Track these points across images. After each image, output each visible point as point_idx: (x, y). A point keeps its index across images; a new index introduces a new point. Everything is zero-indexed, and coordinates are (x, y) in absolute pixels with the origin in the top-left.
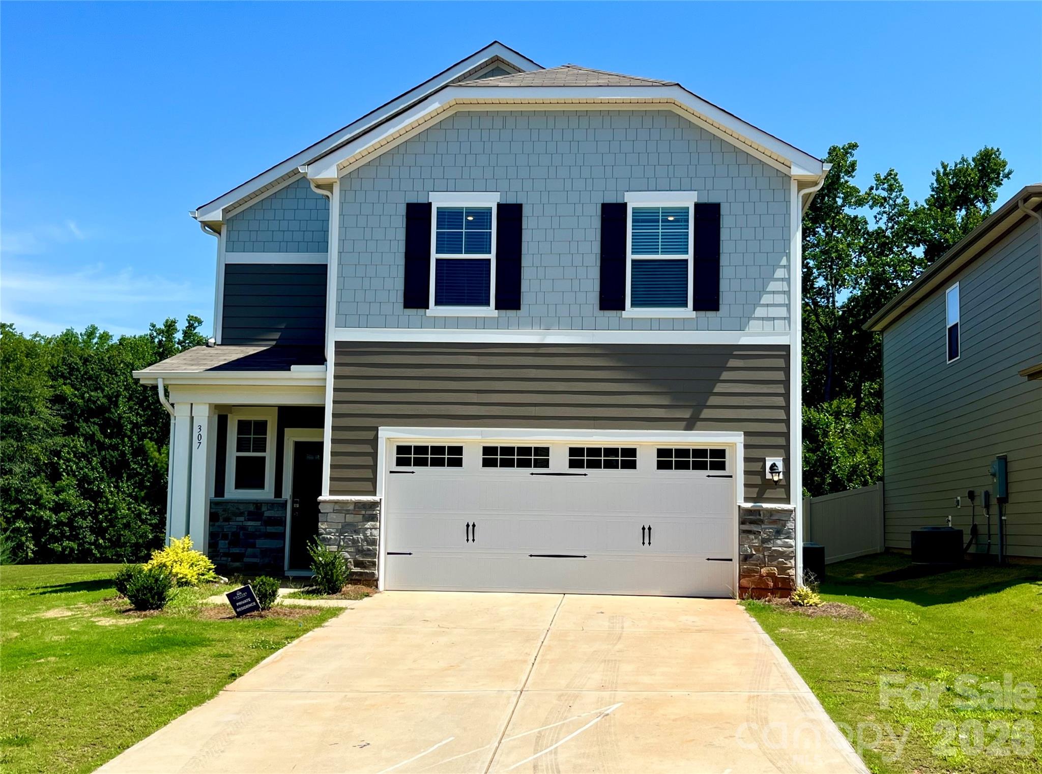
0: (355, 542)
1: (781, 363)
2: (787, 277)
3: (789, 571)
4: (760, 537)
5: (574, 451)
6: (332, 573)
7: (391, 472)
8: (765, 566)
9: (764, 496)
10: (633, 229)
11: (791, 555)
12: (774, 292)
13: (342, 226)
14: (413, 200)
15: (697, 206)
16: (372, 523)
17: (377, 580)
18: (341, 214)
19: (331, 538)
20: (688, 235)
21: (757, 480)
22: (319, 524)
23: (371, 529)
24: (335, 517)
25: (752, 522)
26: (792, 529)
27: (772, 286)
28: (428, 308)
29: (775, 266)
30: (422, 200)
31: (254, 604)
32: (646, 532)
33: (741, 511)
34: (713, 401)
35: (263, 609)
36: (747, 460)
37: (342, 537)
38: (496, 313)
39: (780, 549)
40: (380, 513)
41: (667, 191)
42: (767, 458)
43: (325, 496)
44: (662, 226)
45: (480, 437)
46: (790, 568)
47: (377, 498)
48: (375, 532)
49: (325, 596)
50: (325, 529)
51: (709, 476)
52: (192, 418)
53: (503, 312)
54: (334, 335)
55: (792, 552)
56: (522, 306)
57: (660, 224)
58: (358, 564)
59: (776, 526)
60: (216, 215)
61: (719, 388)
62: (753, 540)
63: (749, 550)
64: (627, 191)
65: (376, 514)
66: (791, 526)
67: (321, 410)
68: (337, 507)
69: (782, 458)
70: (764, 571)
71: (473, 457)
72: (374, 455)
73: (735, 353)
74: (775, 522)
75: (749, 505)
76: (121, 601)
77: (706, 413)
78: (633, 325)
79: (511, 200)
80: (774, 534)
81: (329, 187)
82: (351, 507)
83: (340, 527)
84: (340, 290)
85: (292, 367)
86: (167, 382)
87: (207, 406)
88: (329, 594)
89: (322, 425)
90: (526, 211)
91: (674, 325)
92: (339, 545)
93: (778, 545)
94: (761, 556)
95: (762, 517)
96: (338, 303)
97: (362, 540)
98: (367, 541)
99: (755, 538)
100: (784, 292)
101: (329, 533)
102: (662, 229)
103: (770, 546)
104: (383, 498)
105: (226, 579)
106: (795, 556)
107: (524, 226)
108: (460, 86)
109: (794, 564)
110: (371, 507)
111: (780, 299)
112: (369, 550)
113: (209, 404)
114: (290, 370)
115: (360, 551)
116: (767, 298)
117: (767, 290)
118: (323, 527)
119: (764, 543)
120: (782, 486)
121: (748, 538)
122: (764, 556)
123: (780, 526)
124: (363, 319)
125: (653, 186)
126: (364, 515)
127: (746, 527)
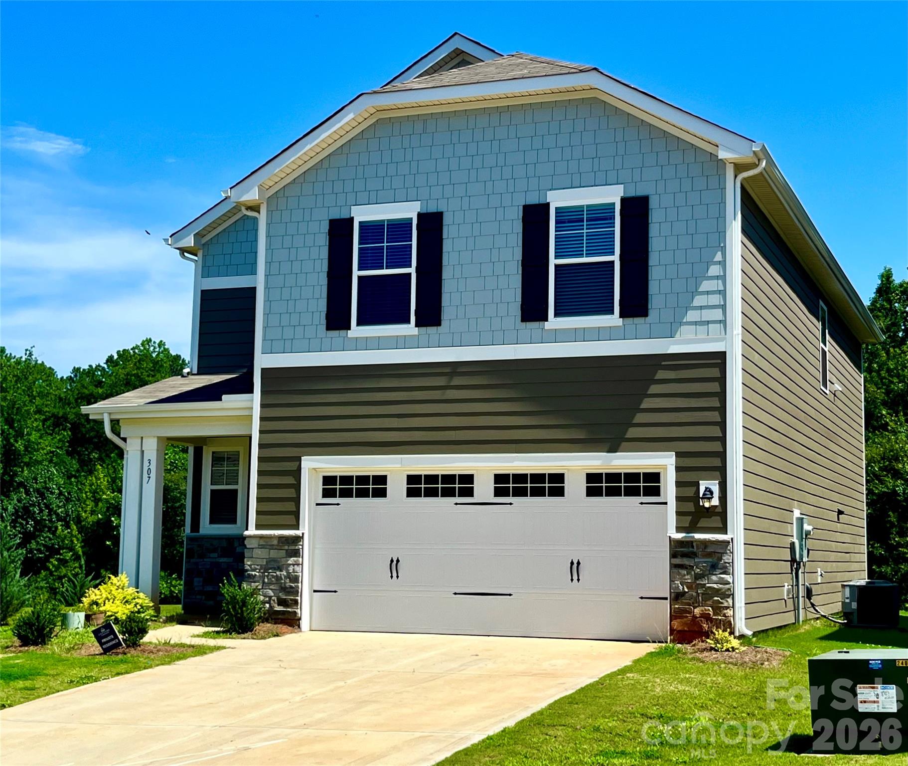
0: (278, 578)
1: (715, 372)
2: (722, 274)
3: (725, 611)
4: (693, 573)
5: (499, 478)
7: (317, 504)
8: (699, 606)
9: (698, 526)
10: (556, 231)
11: (727, 593)
12: (708, 293)
13: (269, 248)
14: (336, 215)
15: (624, 200)
16: (295, 559)
17: (300, 619)
18: (268, 236)
19: (255, 575)
20: (614, 234)
21: (690, 507)
22: (245, 560)
23: (294, 565)
24: (260, 552)
25: (684, 555)
26: (729, 563)
27: (706, 286)
28: (350, 329)
29: (709, 263)
30: (344, 215)
32: (575, 567)
33: (672, 543)
34: (639, 418)
36: (678, 484)
37: (266, 574)
38: (415, 331)
39: (715, 586)
40: (302, 549)
41: (592, 186)
42: (700, 482)
43: (251, 531)
44: (587, 225)
45: (400, 466)
46: (727, 608)
47: (298, 533)
48: (298, 569)
50: (250, 566)
51: (642, 503)
52: (143, 452)
53: (423, 329)
54: (262, 361)
55: (729, 589)
56: (443, 323)
57: (585, 223)
58: (281, 602)
59: (710, 560)
61: (646, 404)
62: (685, 575)
63: (681, 587)
64: (550, 190)
65: (299, 549)
66: (728, 559)
68: (262, 542)
69: (718, 482)
70: (697, 611)
71: (397, 487)
72: (297, 487)
73: (663, 363)
74: (710, 555)
75: (680, 536)
77: (632, 432)
78: (557, 336)
79: (432, 208)
80: (708, 568)
81: (256, 208)
82: (275, 542)
83: (265, 563)
84: (266, 315)
85: (224, 397)
87: (156, 440)
90: (447, 220)
91: (599, 334)
92: (263, 583)
93: (713, 582)
94: (694, 594)
95: (695, 550)
96: (264, 329)
97: (285, 577)
98: (290, 578)
99: (688, 574)
101: (254, 570)
102: (587, 229)
103: (704, 582)
104: (305, 532)
106: (733, 595)
107: (445, 236)
109: (731, 604)
110: (293, 542)
111: (715, 300)
112: (291, 587)
113: (158, 437)
114: (220, 400)
115: (284, 589)
116: (698, 301)
117: (700, 290)
118: (249, 563)
119: (698, 580)
120: (718, 514)
121: (679, 574)
122: (698, 594)
123: (715, 560)
124: (288, 343)
125: (576, 183)
126: (287, 550)
127: (677, 561)
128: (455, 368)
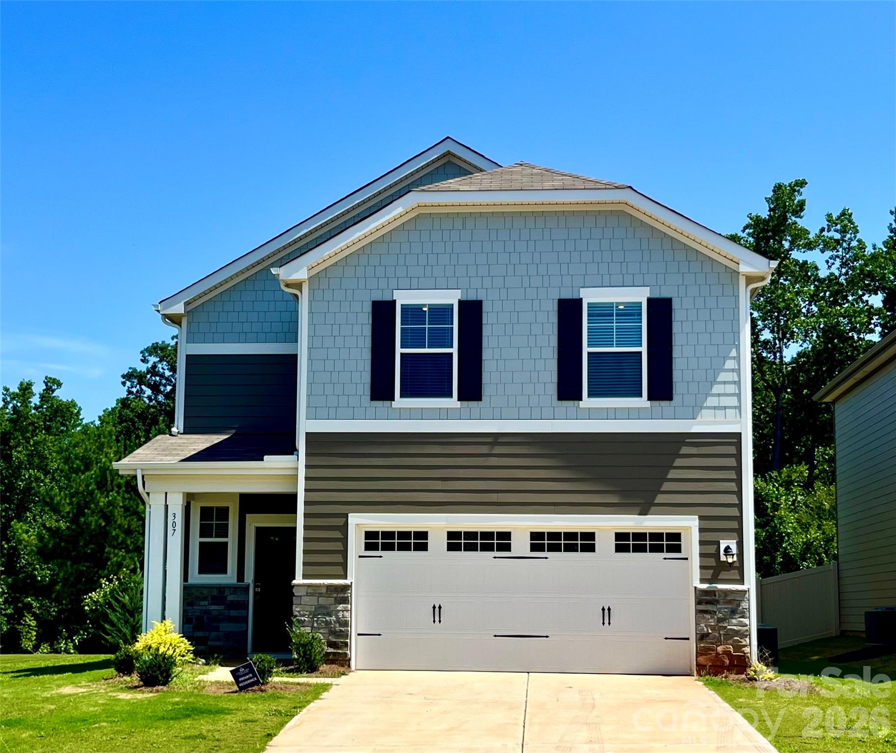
0: (328, 623)
1: (732, 450)
3: (744, 649)
4: (716, 617)
5: (535, 536)
6: (311, 653)
7: (360, 557)
8: (721, 645)
9: (719, 578)
10: (588, 323)
11: (745, 633)
12: (725, 383)
13: (311, 324)
14: (379, 297)
15: (650, 301)
16: (344, 606)
17: (350, 660)
18: (311, 312)
19: (305, 620)
20: (641, 328)
21: (712, 562)
22: (294, 606)
23: (343, 611)
24: (308, 600)
25: (708, 602)
26: (746, 609)
27: (722, 377)
28: (394, 400)
29: (726, 358)
30: (387, 298)
31: (255, 679)
32: (606, 612)
33: (697, 592)
34: (666, 486)
35: (263, 684)
36: (701, 543)
37: (315, 619)
38: (458, 404)
39: (735, 628)
40: (351, 596)
41: (621, 286)
42: (721, 541)
43: (299, 580)
44: (616, 319)
45: (445, 523)
46: (745, 646)
47: (348, 582)
48: (347, 614)
49: (305, 674)
50: (299, 612)
51: (665, 559)
52: (166, 507)
53: (465, 403)
54: (305, 425)
55: (747, 630)
56: (483, 398)
57: (615, 318)
58: (331, 644)
59: (730, 606)
60: (178, 308)
61: (672, 474)
62: (709, 619)
63: (705, 630)
64: (582, 287)
65: (348, 597)
66: (746, 606)
67: (293, 497)
68: (310, 590)
69: (735, 541)
70: (720, 649)
71: (438, 541)
72: (345, 540)
73: (687, 440)
74: (730, 602)
75: (705, 586)
76: (122, 679)
77: (660, 499)
78: (591, 414)
79: (472, 297)
80: (729, 613)
81: (298, 285)
82: (324, 590)
83: (314, 610)
84: (310, 384)
85: (266, 457)
86: (145, 473)
87: (182, 494)
88: (308, 672)
89: (294, 511)
90: (486, 308)
91: (629, 414)
92: (312, 627)
93: (733, 624)
94: (717, 634)
95: (717, 598)
96: (308, 396)
97: (335, 622)
98: (339, 623)
99: (712, 618)
100: (735, 383)
101: (304, 616)
102: (616, 323)
103: (726, 625)
104: (353, 581)
105: (203, 661)
106: (750, 635)
107: (484, 321)
108: (423, 191)
109: (748, 642)
110: (342, 590)
111: (731, 389)
112: (341, 631)
114: (262, 460)
115: (333, 633)
116: (717, 389)
117: (718, 380)
118: (297, 609)
119: (720, 623)
120: (736, 568)
121: (704, 618)
122: (720, 635)
123: (734, 606)
124: (332, 411)
125: (606, 283)
126: (336, 598)
127: (702, 607)
128: (496, 438)
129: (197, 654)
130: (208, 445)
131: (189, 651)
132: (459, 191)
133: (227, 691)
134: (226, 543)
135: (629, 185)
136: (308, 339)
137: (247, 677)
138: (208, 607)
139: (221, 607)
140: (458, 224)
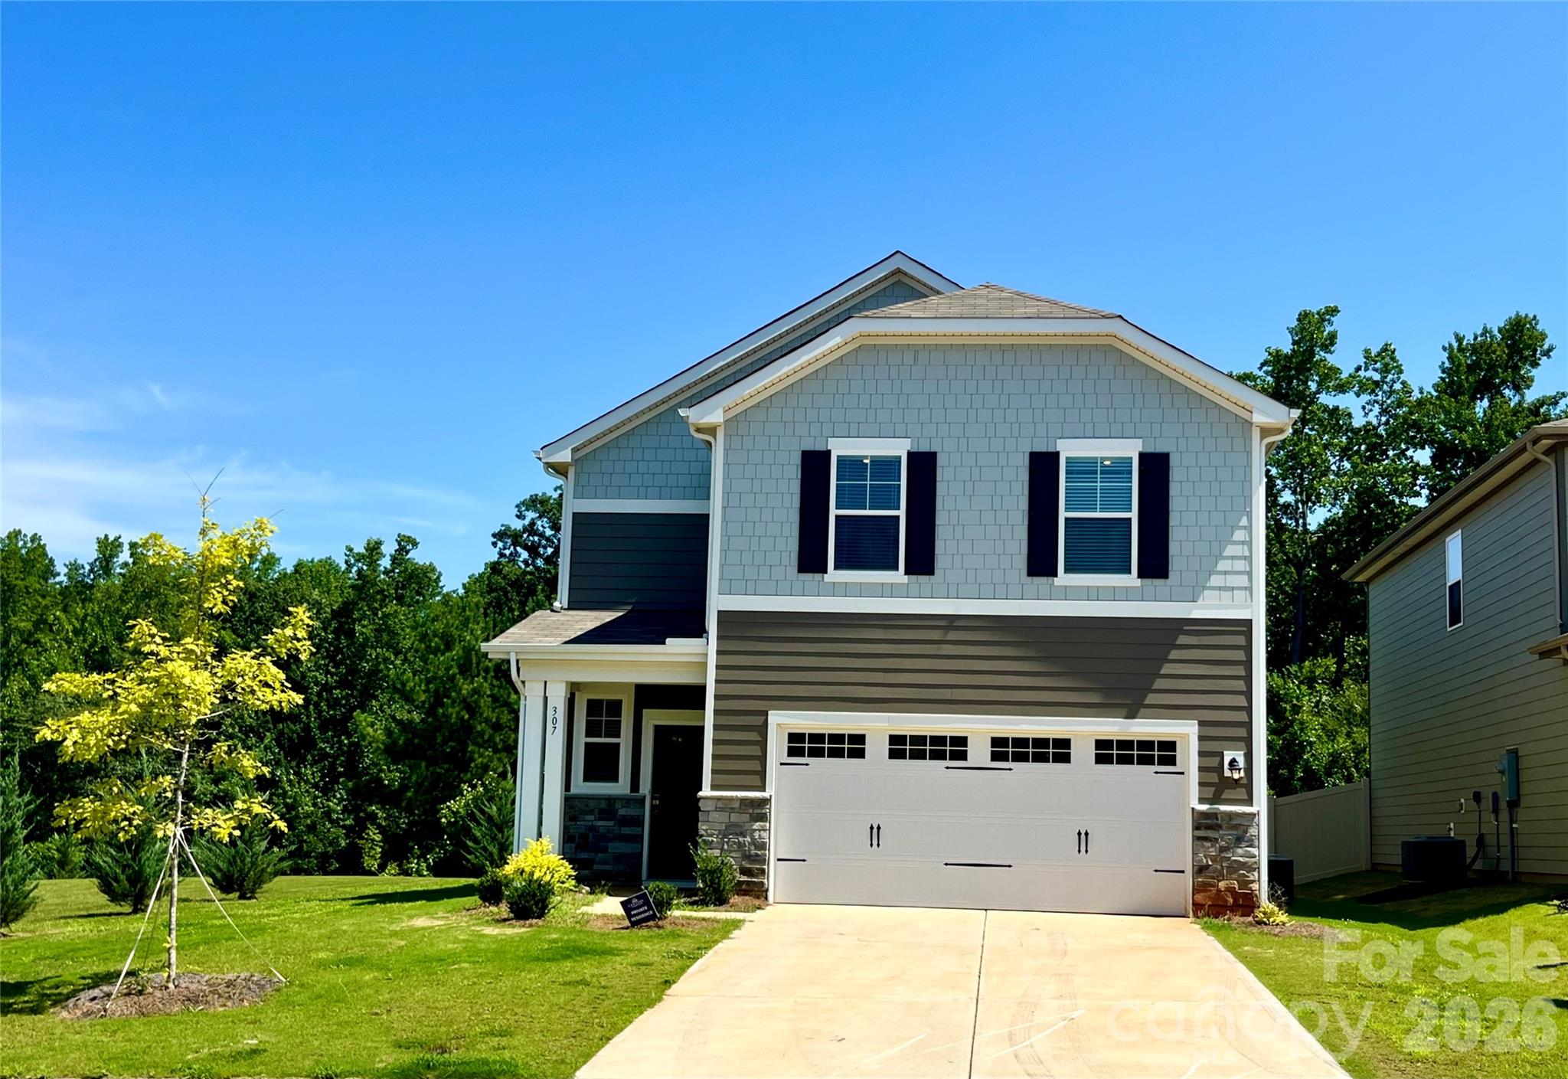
0: (741, 845)
1: (1241, 640)
2: (1248, 539)
3: (1251, 885)
4: (1217, 845)
5: (996, 742)
6: (719, 881)
7: (782, 764)
8: (1223, 879)
9: (1222, 797)
10: (1066, 482)
11: (1254, 866)
12: (1233, 557)
13: (727, 477)
14: (809, 447)
15: (1143, 456)
16: (761, 823)
17: (767, 890)
18: (726, 464)
19: (713, 840)
20: (1131, 489)
21: (1214, 778)
22: (700, 824)
23: (760, 831)
24: (717, 816)
25: (1208, 827)
26: (1255, 836)
27: (1230, 550)
28: (826, 573)
29: (1234, 527)
30: (820, 447)
31: (651, 912)
32: (1083, 837)
33: (1195, 814)
34: (1159, 684)
35: (660, 919)
36: (1201, 754)
37: (725, 840)
38: (905, 579)
39: (1241, 859)
40: (770, 812)
41: (1107, 437)
42: (1225, 752)
43: (706, 792)
44: (1101, 478)
45: (886, 724)
46: (1253, 882)
47: (766, 795)
48: (765, 834)
49: (712, 907)
50: (706, 831)
51: (1156, 773)
52: (546, 699)
53: (914, 578)
54: (717, 601)
55: (1256, 862)
56: (936, 571)
57: (1099, 476)
58: (744, 871)
59: (1236, 832)
60: (565, 456)
61: (1166, 669)
62: (1208, 848)
63: (1205, 861)
64: (1060, 438)
65: (766, 814)
66: (1254, 832)
67: (701, 690)
68: (720, 805)
69: (1243, 752)
70: (1222, 885)
71: (877, 747)
72: (763, 744)
73: (1185, 628)
74: (1236, 827)
75: (1204, 807)
76: (487, 910)
77: (1151, 699)
78: (1067, 594)
79: (924, 447)
80: (1234, 841)
81: (712, 430)
82: (737, 805)
83: (724, 828)
84: (724, 551)
85: (668, 640)
86: (520, 657)
87: (564, 684)
88: (715, 905)
89: (702, 706)
90: (941, 461)
91: (1114, 594)
92: (722, 849)
93: (1239, 855)
94: (1219, 867)
95: (1219, 822)
96: (722, 566)
97: (749, 843)
98: (754, 844)
99: (1212, 846)
100: (1245, 558)
101: (711, 835)
102: (1101, 482)
103: (1230, 855)
104: (773, 794)
105: (588, 888)
106: (1259, 868)
107: (939, 478)
108: (866, 317)
109: (1257, 877)
110: (759, 805)
111: (1240, 565)
112: (757, 855)
113: (567, 682)
114: (664, 643)
115: (747, 857)
116: (1223, 565)
117: (1224, 554)
118: (704, 828)
119: (1222, 852)
120: (1243, 786)
121: (1203, 846)
122: (1222, 867)
123: (1240, 832)
124: (751, 585)
125: (1089, 432)
126: (751, 815)
127: (1201, 833)
128: (951, 622)
129: (580, 880)
130: (598, 624)
131: (570, 876)
132: (910, 318)
133: (616, 926)
134: (618, 745)
135: (1119, 314)
136: (723, 498)
137: (642, 910)
138: (594, 823)
139: (611, 823)
140: (909, 358)
